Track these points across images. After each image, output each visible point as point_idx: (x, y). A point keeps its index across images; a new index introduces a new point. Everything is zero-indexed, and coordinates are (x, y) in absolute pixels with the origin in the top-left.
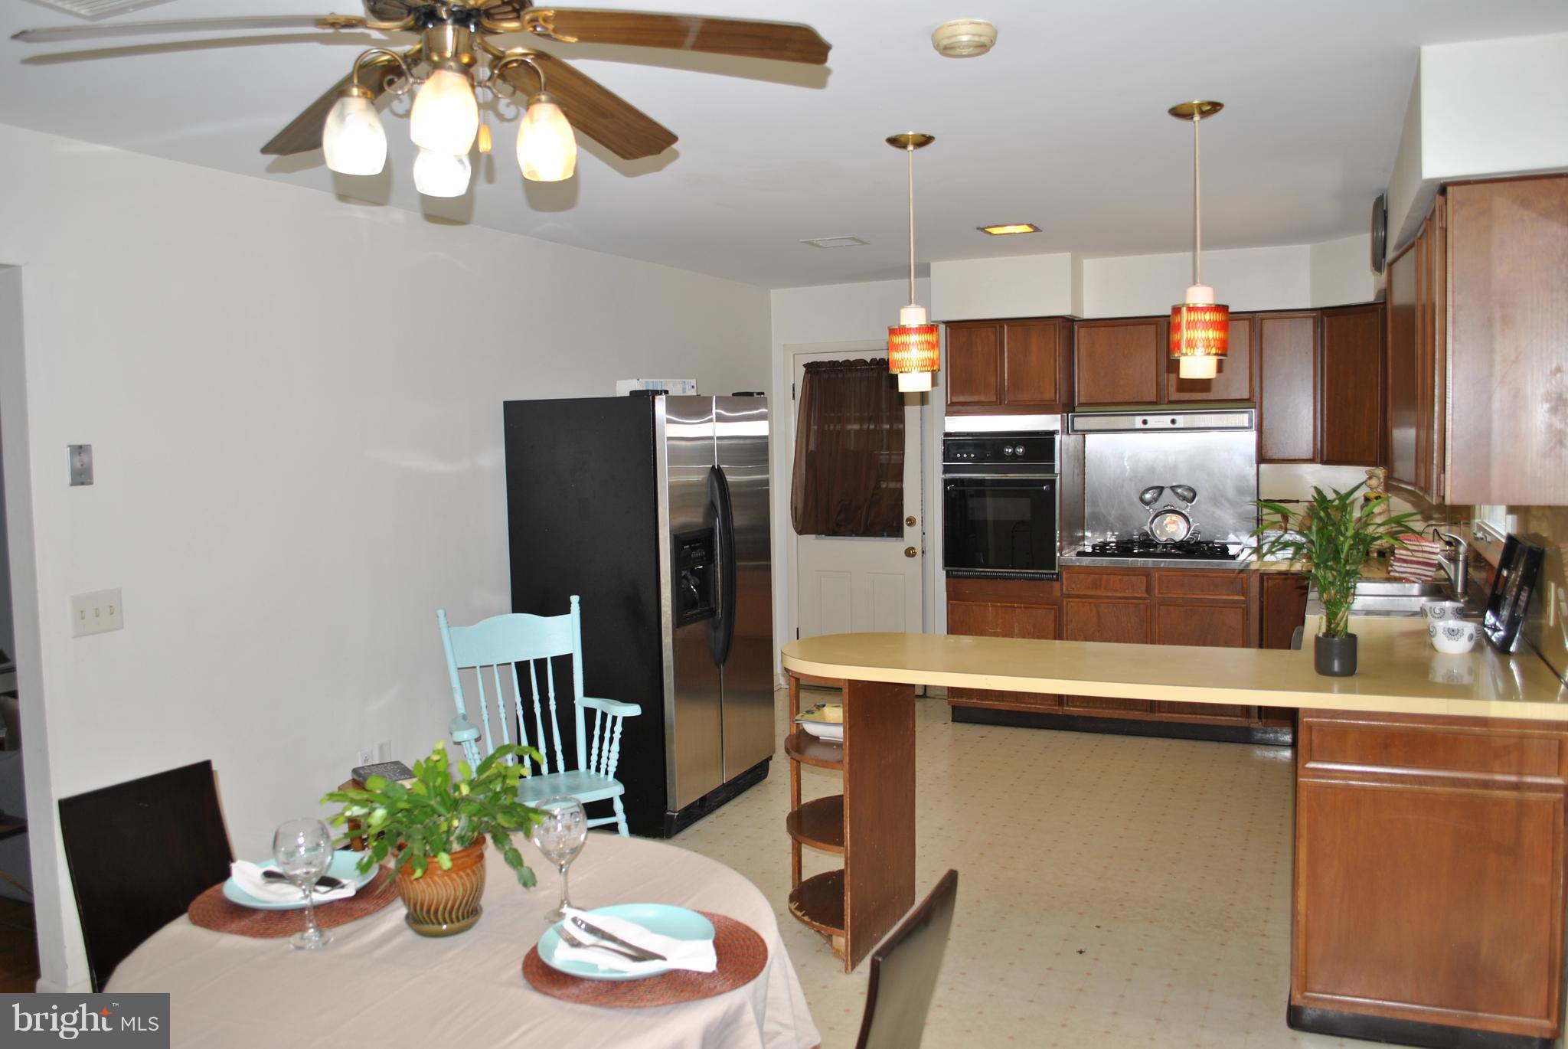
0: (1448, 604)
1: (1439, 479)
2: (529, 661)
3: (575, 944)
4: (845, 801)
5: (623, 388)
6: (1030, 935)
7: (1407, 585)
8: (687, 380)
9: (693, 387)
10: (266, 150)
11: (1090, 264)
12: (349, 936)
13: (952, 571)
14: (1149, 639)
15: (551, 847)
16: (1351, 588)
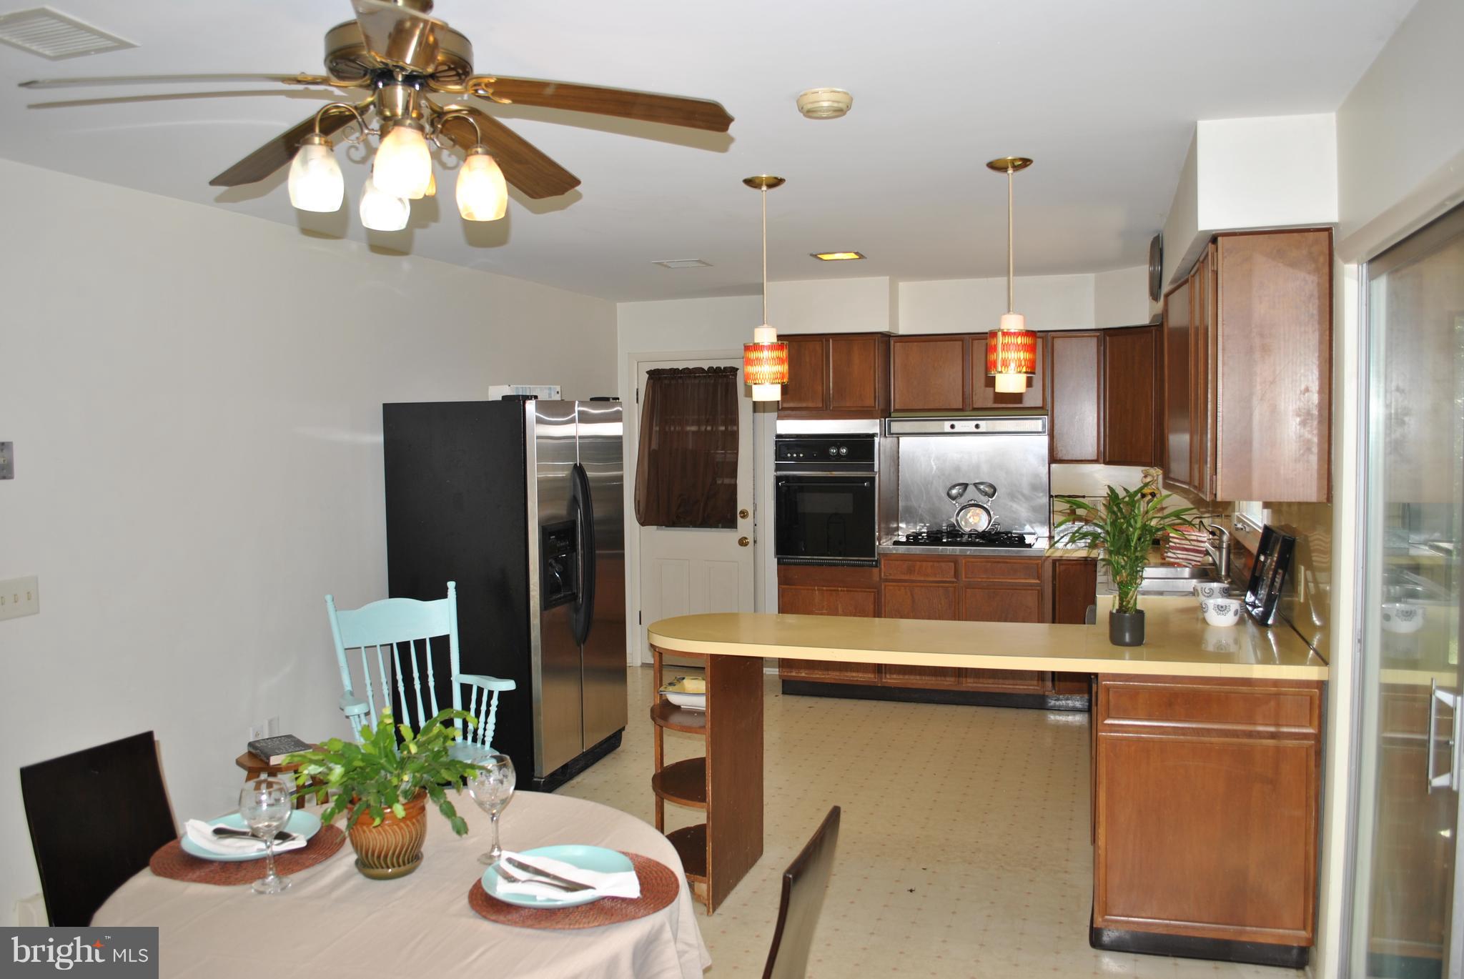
0: (1215, 585)
1: (1211, 480)
2: (409, 642)
3: (511, 879)
4: (707, 763)
5: (496, 393)
6: (866, 878)
7: (1179, 569)
8: (552, 386)
9: (558, 392)
10: (214, 182)
11: (903, 286)
12: (306, 880)
13: (783, 559)
14: (956, 616)
15: (485, 798)
16: (1140, 571)
